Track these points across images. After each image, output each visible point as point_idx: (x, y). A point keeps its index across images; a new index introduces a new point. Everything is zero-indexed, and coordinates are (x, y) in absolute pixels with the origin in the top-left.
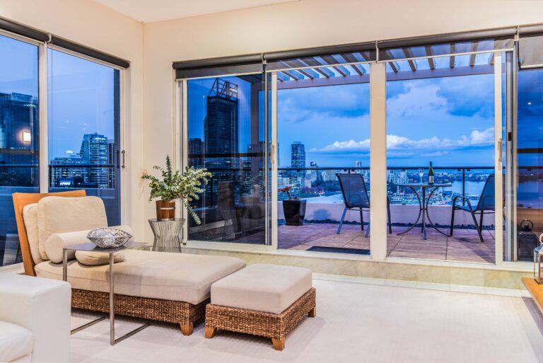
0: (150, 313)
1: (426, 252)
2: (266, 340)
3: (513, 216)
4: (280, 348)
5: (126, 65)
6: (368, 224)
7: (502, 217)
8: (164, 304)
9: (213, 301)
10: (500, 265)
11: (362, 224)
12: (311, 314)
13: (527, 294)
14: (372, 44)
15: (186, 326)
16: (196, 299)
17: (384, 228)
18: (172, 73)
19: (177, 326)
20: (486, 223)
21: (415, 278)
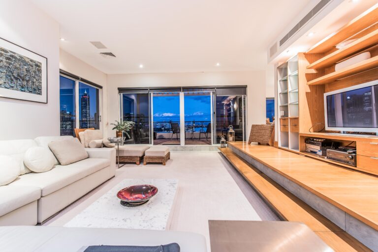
0: (126, 161)
1: (194, 144)
2: (161, 163)
3: (215, 135)
4: (165, 165)
5: (101, 87)
6: (179, 139)
7: (213, 135)
8: (131, 157)
9: (146, 155)
10: (213, 145)
11: (177, 139)
12: (169, 159)
13: (220, 151)
14: (180, 87)
15: (138, 162)
16: (141, 155)
17: (184, 140)
18: (117, 91)
19: (135, 163)
20: (208, 137)
21: (192, 150)
